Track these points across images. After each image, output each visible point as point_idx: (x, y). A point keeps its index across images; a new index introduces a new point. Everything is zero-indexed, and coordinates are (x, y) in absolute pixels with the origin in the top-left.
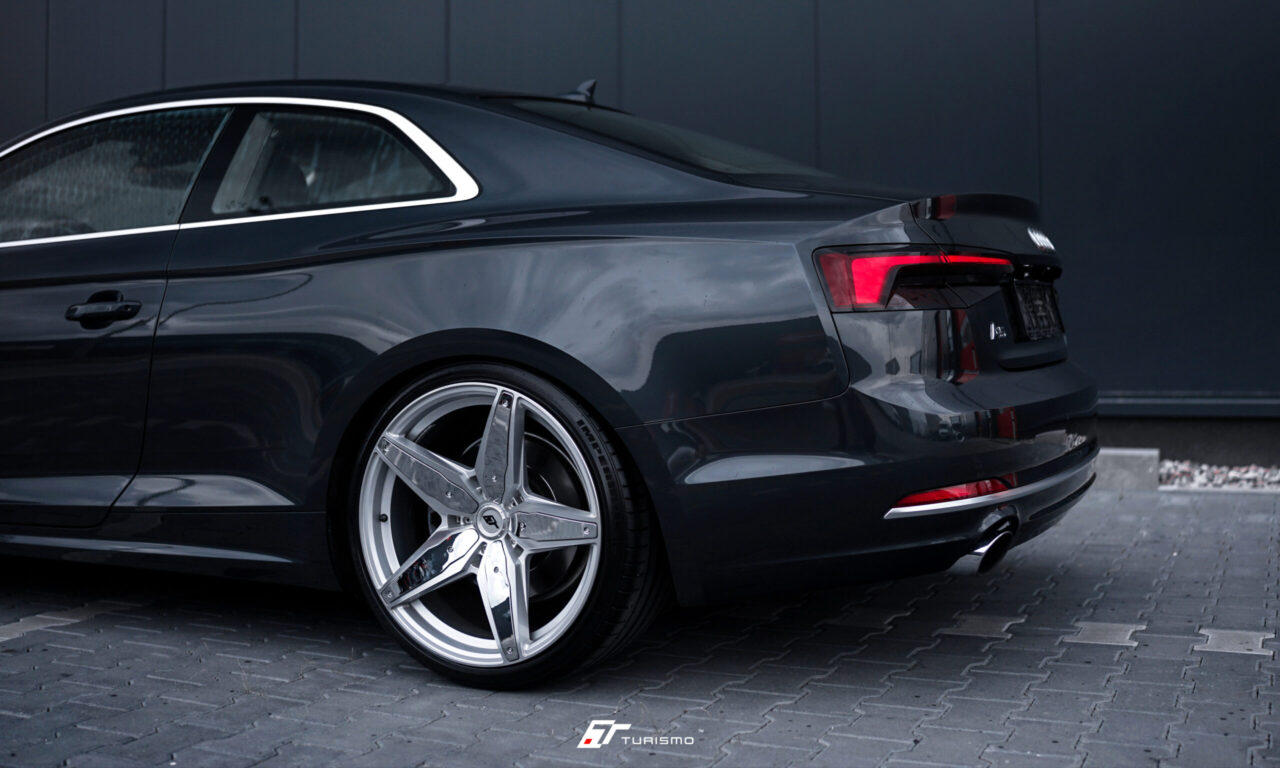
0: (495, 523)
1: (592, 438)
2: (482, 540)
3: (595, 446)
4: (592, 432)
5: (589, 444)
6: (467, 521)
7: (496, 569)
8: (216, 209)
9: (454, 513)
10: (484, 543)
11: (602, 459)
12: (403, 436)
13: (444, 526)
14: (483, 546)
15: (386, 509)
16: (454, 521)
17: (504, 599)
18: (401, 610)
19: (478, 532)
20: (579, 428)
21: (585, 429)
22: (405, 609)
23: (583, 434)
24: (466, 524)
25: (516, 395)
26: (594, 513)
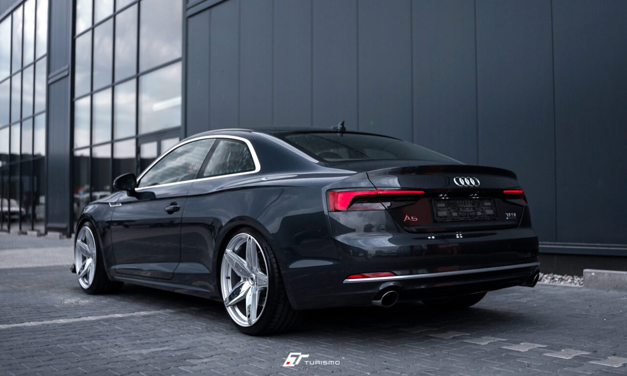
0: (253, 280)
2: (249, 285)
3: (268, 255)
4: (268, 250)
8: (205, 175)
11: (270, 259)
12: (232, 251)
14: (250, 288)
15: (230, 275)
18: (229, 307)
19: (249, 282)
20: (265, 249)
22: (231, 308)
24: (246, 280)
25: (252, 237)
26: (267, 276)
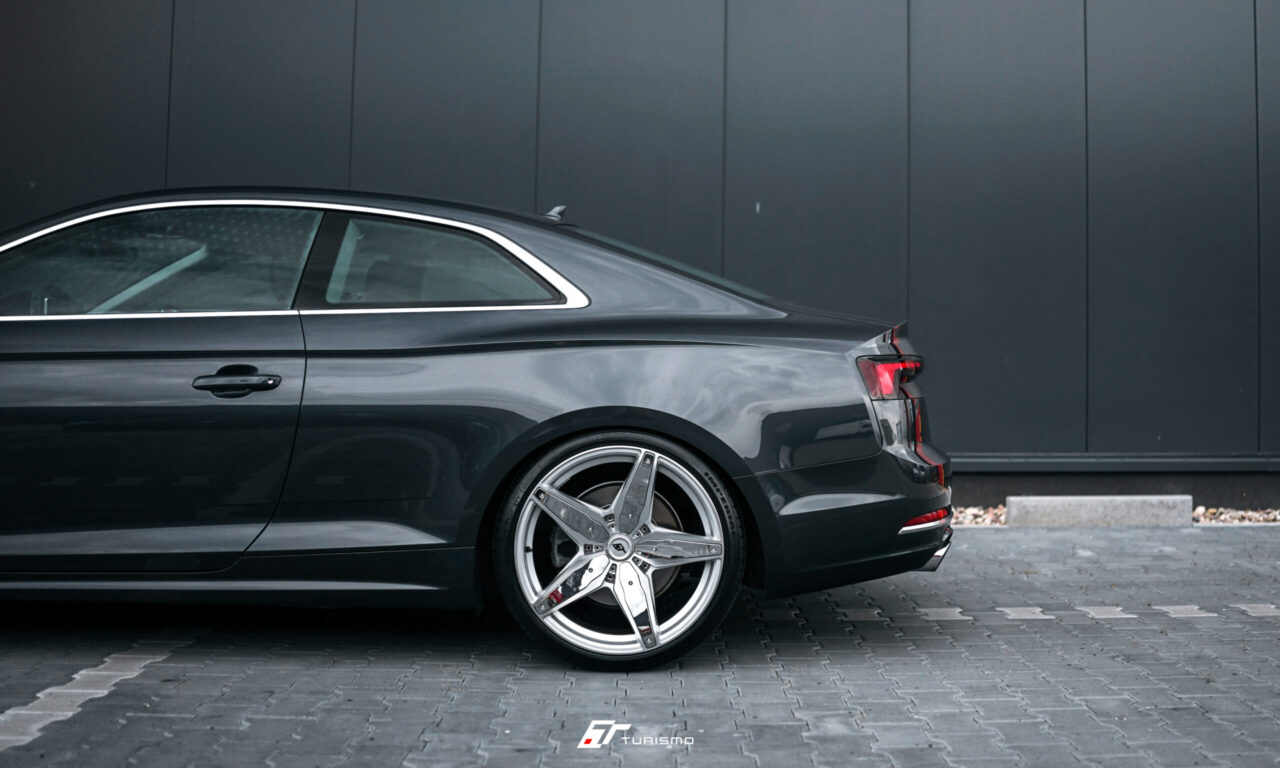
0: (623, 549)
1: (715, 485)
2: (612, 562)
3: (718, 490)
4: (715, 481)
5: (714, 490)
6: (599, 549)
7: (631, 583)
9: (589, 542)
10: (613, 564)
11: (723, 499)
13: (581, 553)
14: (614, 567)
15: (530, 544)
16: (588, 549)
17: (643, 610)
19: (609, 556)
20: (706, 478)
21: (710, 478)
23: (709, 482)
24: (597, 552)
25: (657, 455)
26: (718, 537)
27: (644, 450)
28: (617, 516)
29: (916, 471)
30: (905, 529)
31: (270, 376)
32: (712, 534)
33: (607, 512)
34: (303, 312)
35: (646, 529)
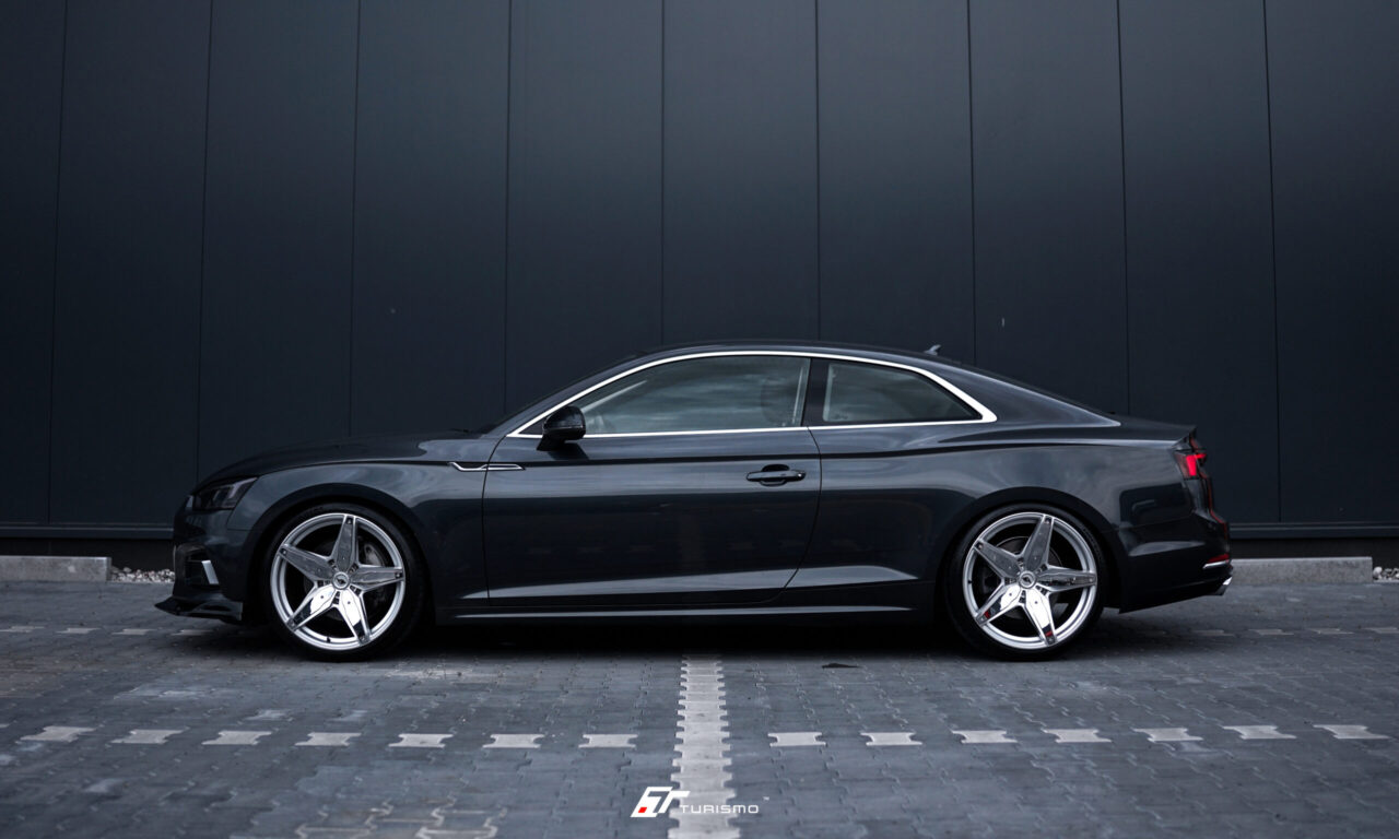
0: (1029, 581)
2: (1022, 589)
7: (1036, 602)
8: (827, 420)
9: (1009, 577)
10: (1023, 591)
13: (1003, 584)
15: (971, 578)
16: (1007, 582)
19: (1020, 585)
24: (1013, 583)
25: (1054, 518)
26: (1092, 571)
27: (1045, 515)
28: (1026, 559)
29: (1210, 526)
30: (1207, 565)
31: (799, 472)
32: (1088, 569)
33: (1019, 556)
34: (811, 428)
35: (1044, 568)
